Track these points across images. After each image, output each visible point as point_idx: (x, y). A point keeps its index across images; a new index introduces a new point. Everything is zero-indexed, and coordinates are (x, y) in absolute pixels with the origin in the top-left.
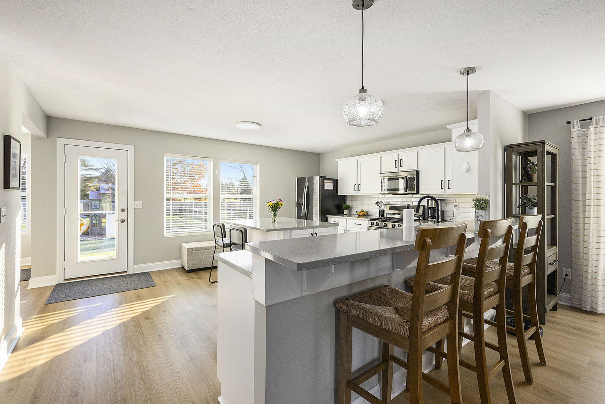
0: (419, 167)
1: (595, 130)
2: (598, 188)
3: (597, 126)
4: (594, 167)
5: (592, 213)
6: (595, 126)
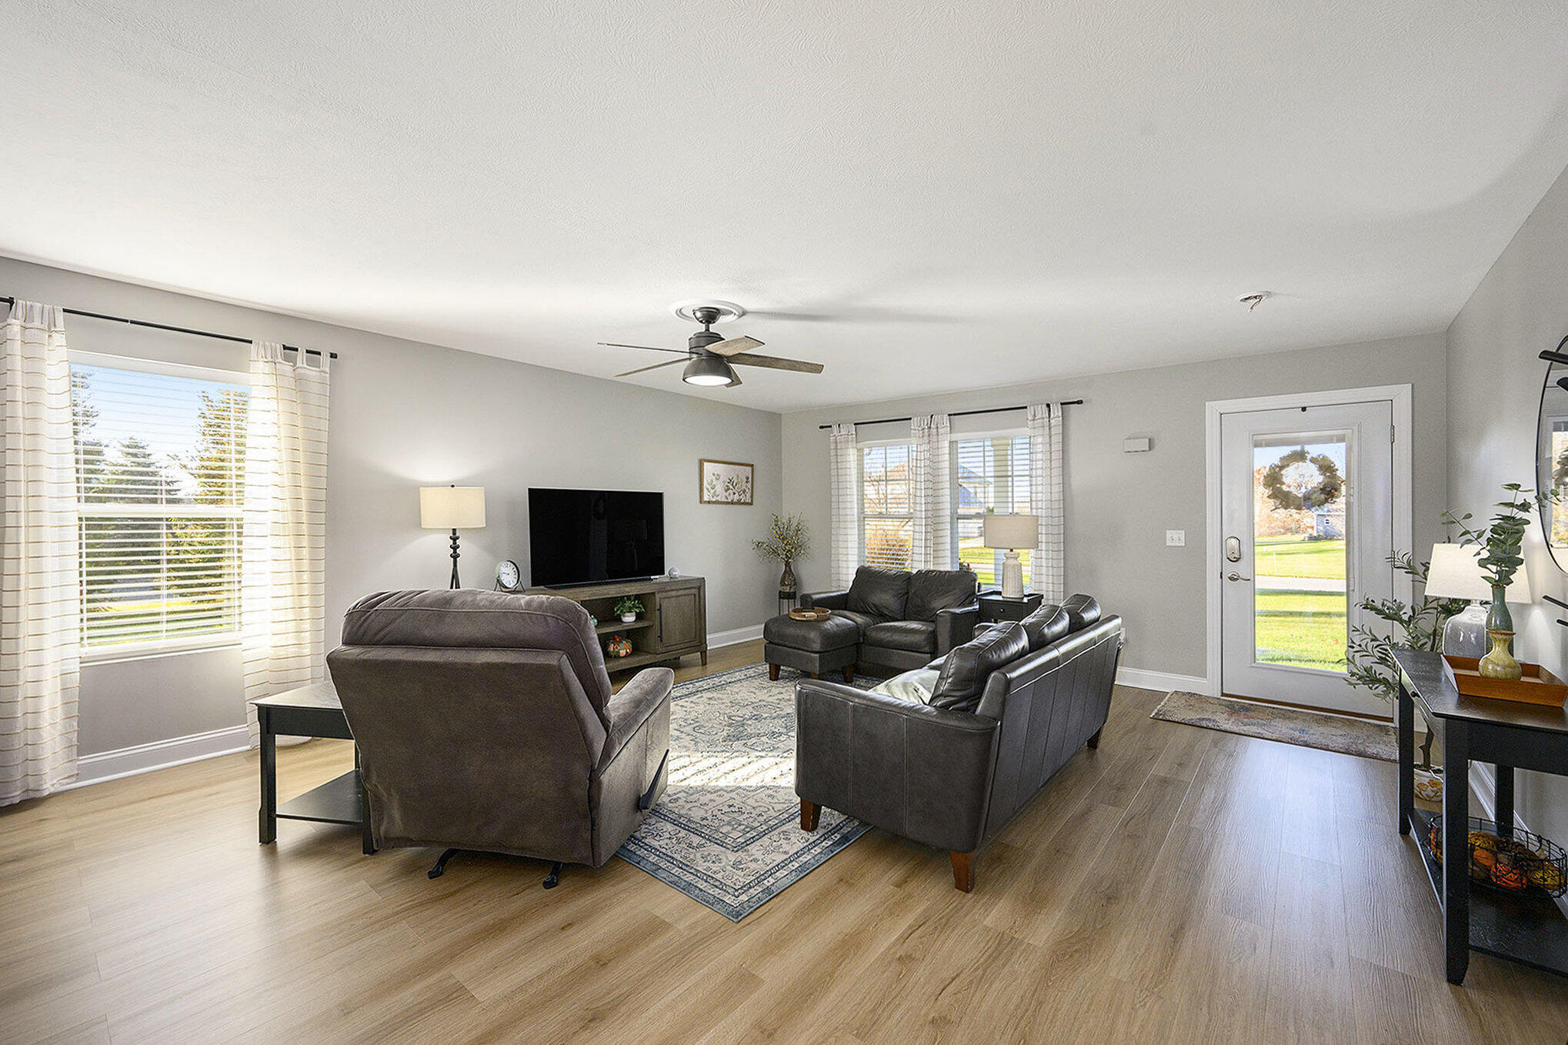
1: (23, 335)
2: (35, 481)
3: (28, 326)
4: (24, 427)
5: (22, 547)
6: (24, 324)
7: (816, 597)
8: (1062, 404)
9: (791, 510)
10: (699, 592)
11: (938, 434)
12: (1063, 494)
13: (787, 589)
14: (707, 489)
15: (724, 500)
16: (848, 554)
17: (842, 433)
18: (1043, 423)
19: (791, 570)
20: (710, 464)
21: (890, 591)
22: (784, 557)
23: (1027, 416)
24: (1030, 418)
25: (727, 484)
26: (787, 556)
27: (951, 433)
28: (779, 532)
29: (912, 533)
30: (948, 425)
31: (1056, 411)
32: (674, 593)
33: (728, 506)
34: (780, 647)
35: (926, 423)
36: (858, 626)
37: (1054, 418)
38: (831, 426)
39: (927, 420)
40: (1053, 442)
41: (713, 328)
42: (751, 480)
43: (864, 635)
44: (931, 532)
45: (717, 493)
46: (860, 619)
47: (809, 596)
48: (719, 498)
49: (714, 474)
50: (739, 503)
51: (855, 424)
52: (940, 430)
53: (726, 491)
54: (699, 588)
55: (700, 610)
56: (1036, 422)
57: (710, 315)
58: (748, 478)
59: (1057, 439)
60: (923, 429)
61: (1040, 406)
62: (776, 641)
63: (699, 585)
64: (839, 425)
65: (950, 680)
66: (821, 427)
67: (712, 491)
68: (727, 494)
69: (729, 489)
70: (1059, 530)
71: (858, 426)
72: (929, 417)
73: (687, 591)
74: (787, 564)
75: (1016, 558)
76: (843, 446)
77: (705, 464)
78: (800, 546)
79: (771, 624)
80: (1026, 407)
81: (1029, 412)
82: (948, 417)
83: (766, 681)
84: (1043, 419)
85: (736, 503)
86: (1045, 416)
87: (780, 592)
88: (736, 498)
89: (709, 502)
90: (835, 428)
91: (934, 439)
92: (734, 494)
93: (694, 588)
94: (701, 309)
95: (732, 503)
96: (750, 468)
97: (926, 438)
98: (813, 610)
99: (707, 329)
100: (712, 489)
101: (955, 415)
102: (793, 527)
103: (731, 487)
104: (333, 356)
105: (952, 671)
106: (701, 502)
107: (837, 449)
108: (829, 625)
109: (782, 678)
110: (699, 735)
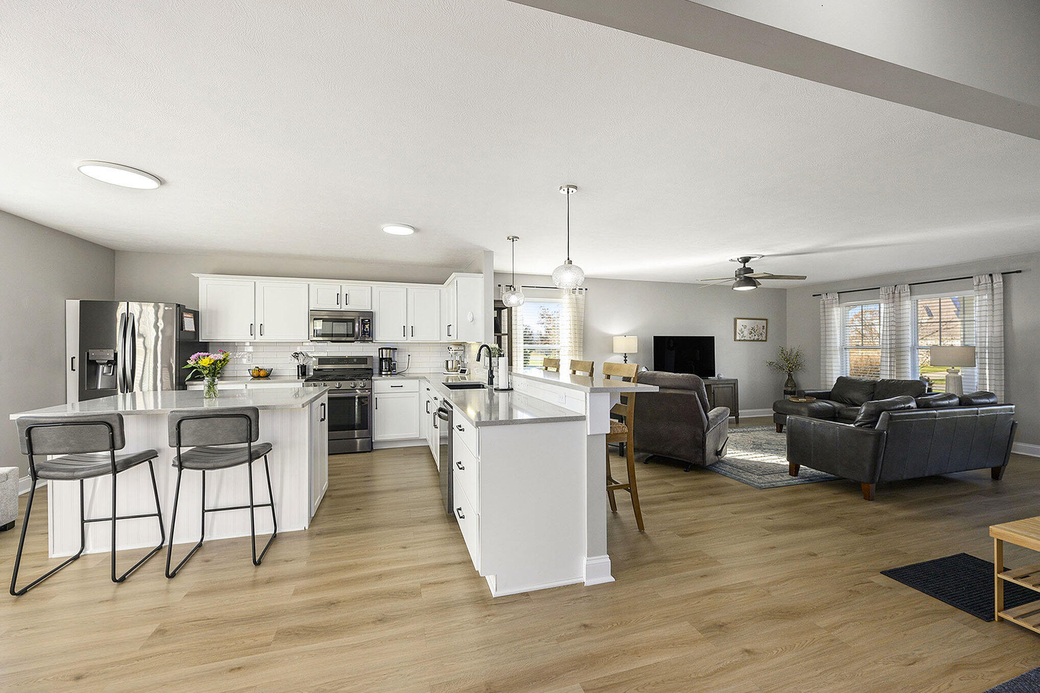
0: (373, 308)
7: (806, 392)
8: (1002, 274)
9: (793, 344)
10: (735, 386)
11: (900, 297)
12: (1004, 333)
13: (790, 389)
14: (739, 333)
15: (748, 339)
16: (832, 370)
17: (828, 298)
18: (987, 287)
19: (792, 378)
20: (740, 320)
21: (861, 391)
22: (787, 370)
23: (973, 282)
24: (975, 284)
25: (750, 330)
26: (789, 370)
27: (910, 295)
28: (784, 357)
29: (880, 357)
30: (909, 290)
31: (998, 279)
32: (721, 386)
33: (751, 342)
34: (782, 415)
35: (891, 290)
36: (834, 408)
37: (995, 283)
38: (820, 295)
39: (892, 288)
40: (995, 299)
41: (747, 265)
42: (766, 328)
43: (839, 413)
44: (894, 357)
45: (745, 335)
46: (836, 405)
47: (803, 391)
48: (746, 338)
49: (743, 326)
50: (758, 340)
51: (838, 293)
52: (902, 295)
53: (750, 334)
54: (735, 384)
55: (735, 396)
56: (980, 286)
57: (746, 260)
58: (764, 327)
59: (999, 296)
60: (889, 294)
61: (984, 276)
62: (780, 412)
63: (735, 383)
64: (827, 294)
65: (862, 415)
66: (814, 296)
67: (742, 335)
68: (750, 336)
69: (752, 333)
70: (1001, 356)
71: (840, 294)
72: (894, 287)
73: (728, 385)
74: (790, 375)
75: (957, 373)
76: (829, 306)
77: (738, 320)
78: (799, 365)
79: (777, 403)
80: (972, 277)
81: (975, 281)
82: (909, 286)
83: (774, 433)
84: (987, 284)
85: (756, 341)
86: (988, 282)
87: (785, 390)
88: (756, 337)
89: (739, 340)
90: (824, 296)
91: (897, 300)
92: (755, 335)
93: (731, 384)
94: (741, 258)
95: (754, 340)
96: (765, 321)
97: (891, 300)
98: (805, 398)
99: (744, 266)
100: (742, 333)
101: (913, 284)
102: (794, 354)
103: (753, 332)
104: (586, 289)
105: (862, 411)
106: (735, 340)
107: (824, 308)
108: (814, 405)
109: (784, 432)
110: (737, 445)
